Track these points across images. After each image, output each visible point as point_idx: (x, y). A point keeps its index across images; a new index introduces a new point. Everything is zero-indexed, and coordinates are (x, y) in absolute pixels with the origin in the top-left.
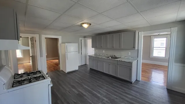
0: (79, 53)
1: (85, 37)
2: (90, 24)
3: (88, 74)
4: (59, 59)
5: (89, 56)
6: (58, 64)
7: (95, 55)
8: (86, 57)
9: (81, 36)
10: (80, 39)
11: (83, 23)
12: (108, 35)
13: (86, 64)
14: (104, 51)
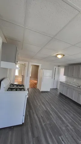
0: (52, 78)
1: (59, 66)
2: (64, 55)
3: (57, 97)
4: (37, 80)
5: (61, 82)
6: (36, 84)
7: (65, 82)
8: (57, 82)
9: (56, 66)
10: (55, 67)
11: (58, 55)
12: (75, 66)
13: (56, 88)
14: (75, 80)
